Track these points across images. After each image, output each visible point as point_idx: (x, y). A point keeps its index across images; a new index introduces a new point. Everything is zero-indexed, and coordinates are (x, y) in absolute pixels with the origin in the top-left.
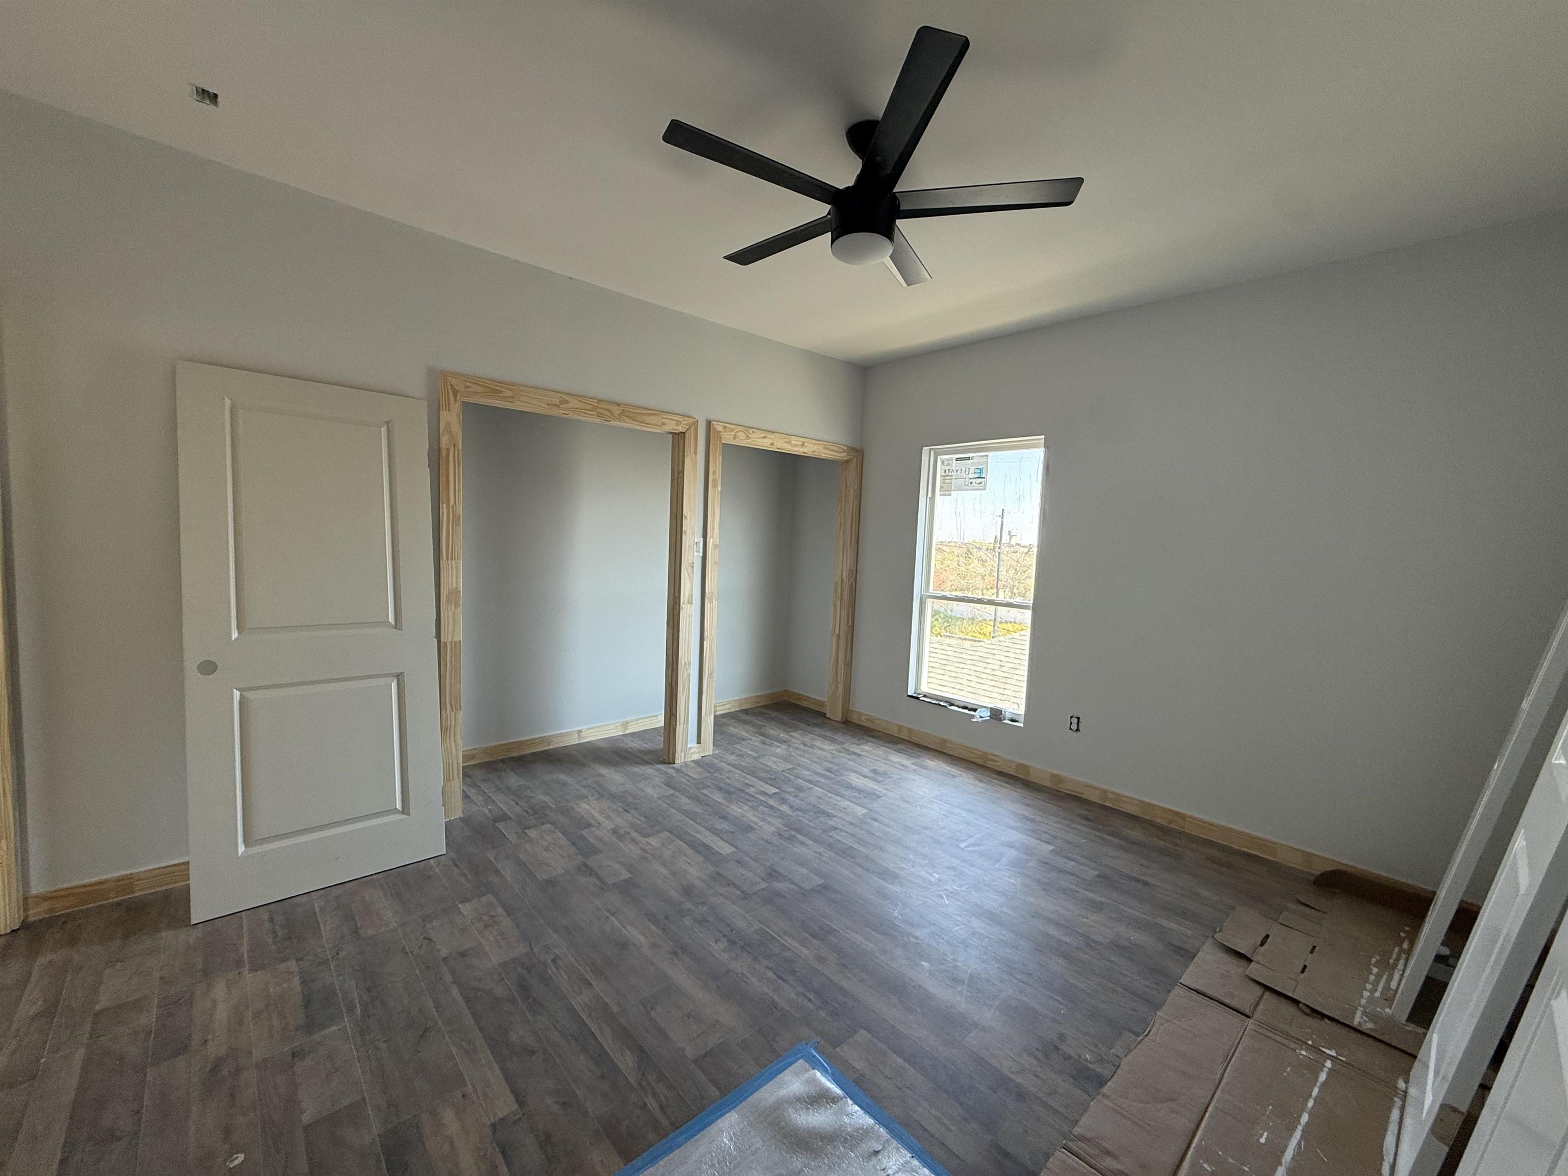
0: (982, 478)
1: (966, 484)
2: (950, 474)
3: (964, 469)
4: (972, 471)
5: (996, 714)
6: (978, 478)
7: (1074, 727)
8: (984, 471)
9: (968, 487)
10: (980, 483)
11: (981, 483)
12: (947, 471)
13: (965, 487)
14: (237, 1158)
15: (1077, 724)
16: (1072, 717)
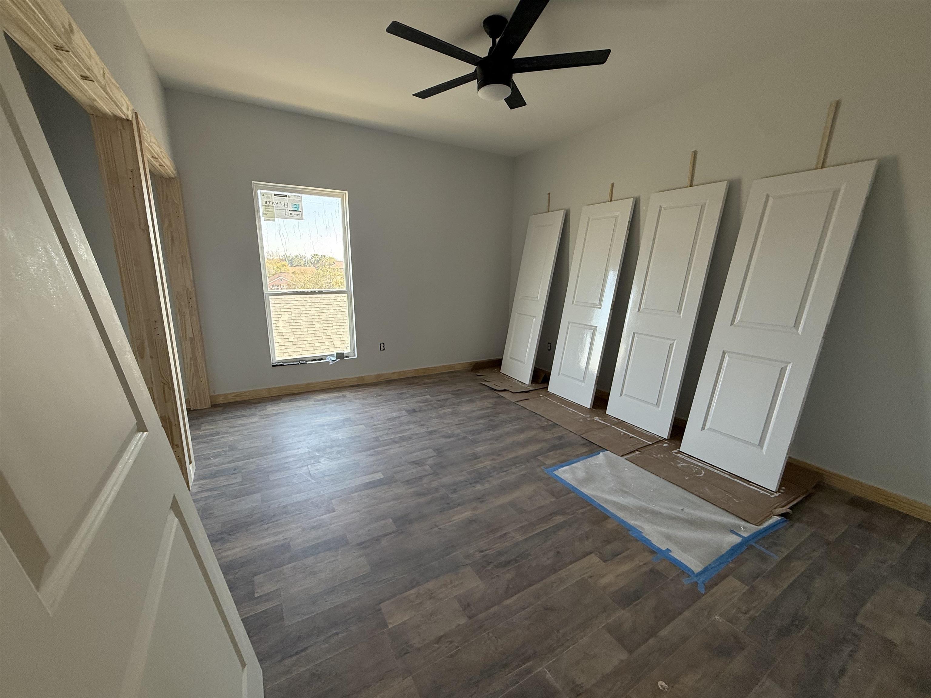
0: (299, 211)
1: (287, 214)
2: (271, 205)
3: (283, 203)
4: (290, 205)
5: (341, 356)
6: (296, 211)
7: (382, 348)
8: (300, 206)
9: (288, 216)
10: (297, 215)
11: (299, 215)
12: (268, 203)
13: (286, 216)
14: (662, 686)
15: (382, 347)
16: (380, 344)
